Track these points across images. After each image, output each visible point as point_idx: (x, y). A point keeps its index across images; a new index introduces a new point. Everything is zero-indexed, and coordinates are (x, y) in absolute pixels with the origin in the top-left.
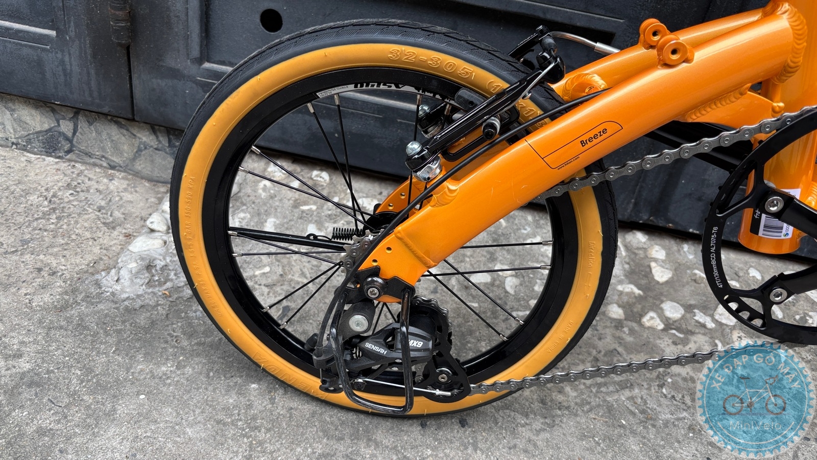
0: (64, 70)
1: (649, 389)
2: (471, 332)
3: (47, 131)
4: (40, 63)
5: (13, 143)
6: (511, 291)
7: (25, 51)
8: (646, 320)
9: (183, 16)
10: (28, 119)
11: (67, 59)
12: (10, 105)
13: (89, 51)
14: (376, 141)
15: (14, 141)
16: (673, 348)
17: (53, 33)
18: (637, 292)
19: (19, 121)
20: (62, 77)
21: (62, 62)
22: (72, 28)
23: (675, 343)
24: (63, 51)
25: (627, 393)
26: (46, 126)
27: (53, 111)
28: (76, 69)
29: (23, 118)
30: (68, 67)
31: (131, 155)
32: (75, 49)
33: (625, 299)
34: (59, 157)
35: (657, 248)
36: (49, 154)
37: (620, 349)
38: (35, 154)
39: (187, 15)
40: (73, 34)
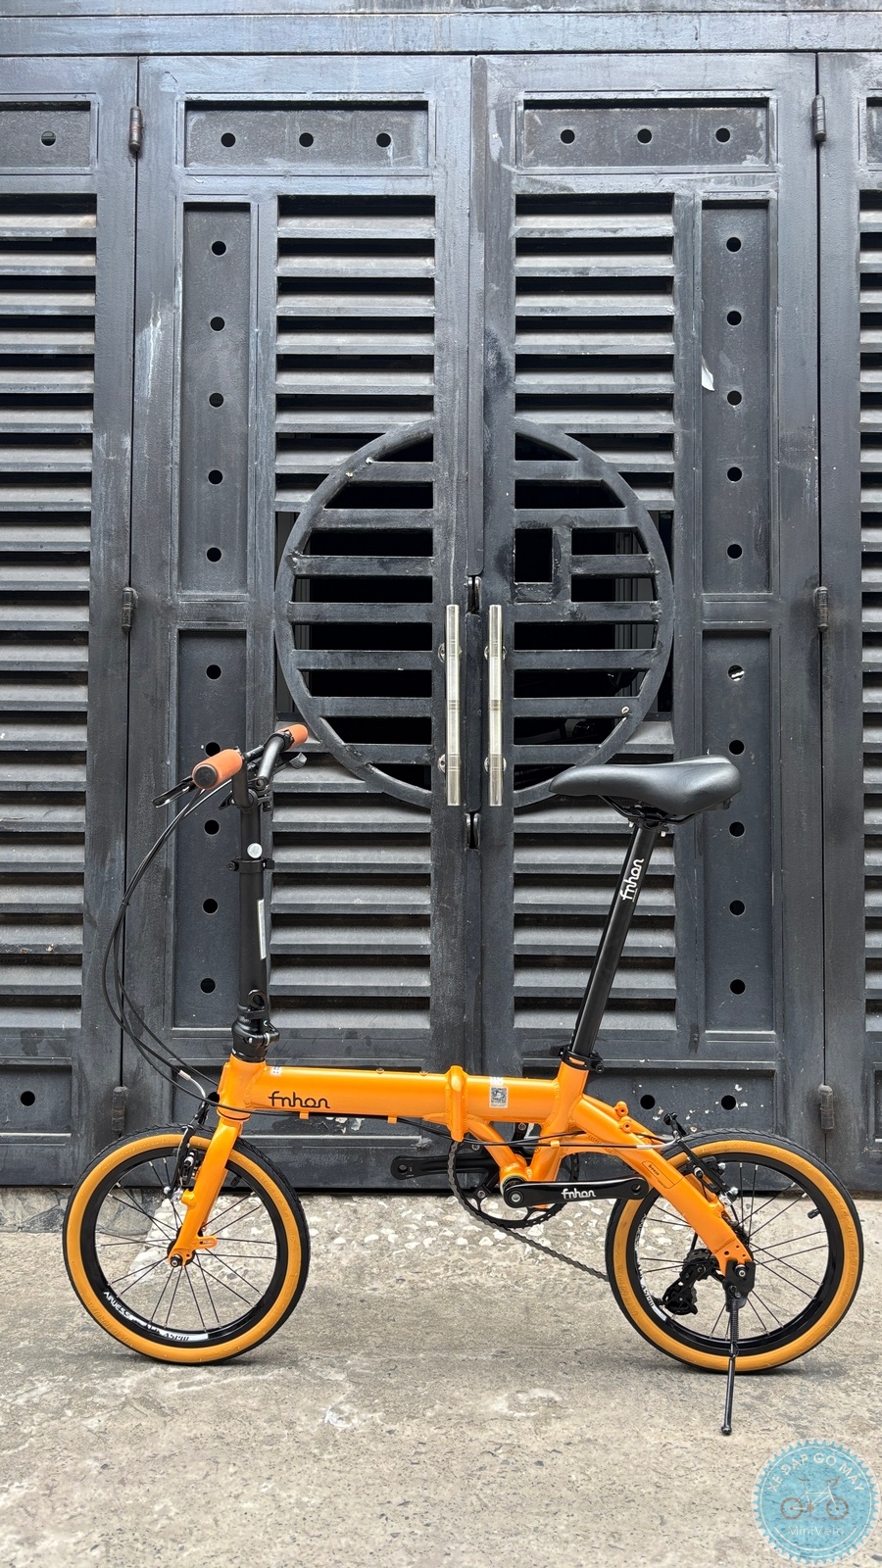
0: (73, 1159)
1: (481, 1274)
2: (366, 1266)
3: (51, 1210)
4: (56, 1157)
5: (19, 1228)
6: (393, 1242)
7: (47, 1150)
8: (481, 1243)
9: (158, 1107)
10: (35, 1205)
11: (76, 1150)
12: (23, 1196)
13: (93, 1142)
14: (290, 1165)
15: (21, 1225)
16: (499, 1253)
17: (69, 1135)
18: (477, 1229)
19: (28, 1208)
20: (71, 1164)
21: (73, 1152)
22: (83, 1128)
23: (500, 1250)
24: (74, 1145)
25: (466, 1278)
26: (49, 1207)
27: (57, 1193)
28: (82, 1156)
29: (31, 1205)
30: (77, 1156)
31: (112, 1217)
32: (83, 1143)
33: (468, 1234)
34: (55, 1231)
35: (492, 1203)
36: (47, 1230)
37: (463, 1258)
38: (36, 1232)
39: (161, 1105)
40: (83, 1132)
